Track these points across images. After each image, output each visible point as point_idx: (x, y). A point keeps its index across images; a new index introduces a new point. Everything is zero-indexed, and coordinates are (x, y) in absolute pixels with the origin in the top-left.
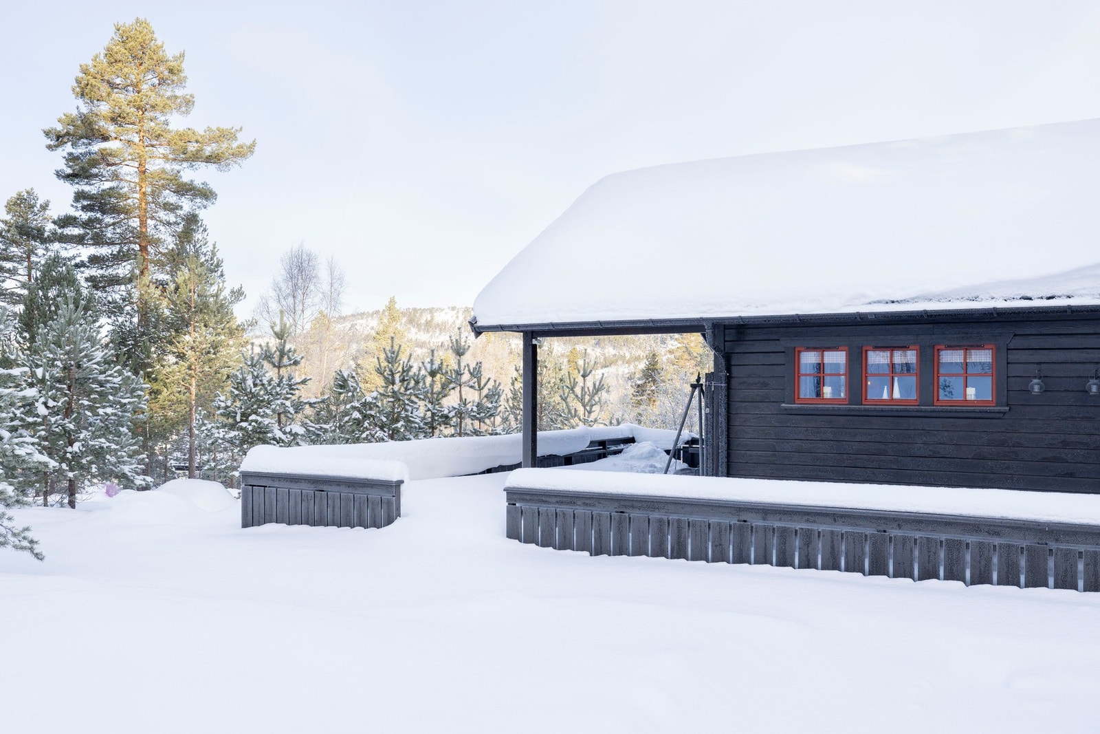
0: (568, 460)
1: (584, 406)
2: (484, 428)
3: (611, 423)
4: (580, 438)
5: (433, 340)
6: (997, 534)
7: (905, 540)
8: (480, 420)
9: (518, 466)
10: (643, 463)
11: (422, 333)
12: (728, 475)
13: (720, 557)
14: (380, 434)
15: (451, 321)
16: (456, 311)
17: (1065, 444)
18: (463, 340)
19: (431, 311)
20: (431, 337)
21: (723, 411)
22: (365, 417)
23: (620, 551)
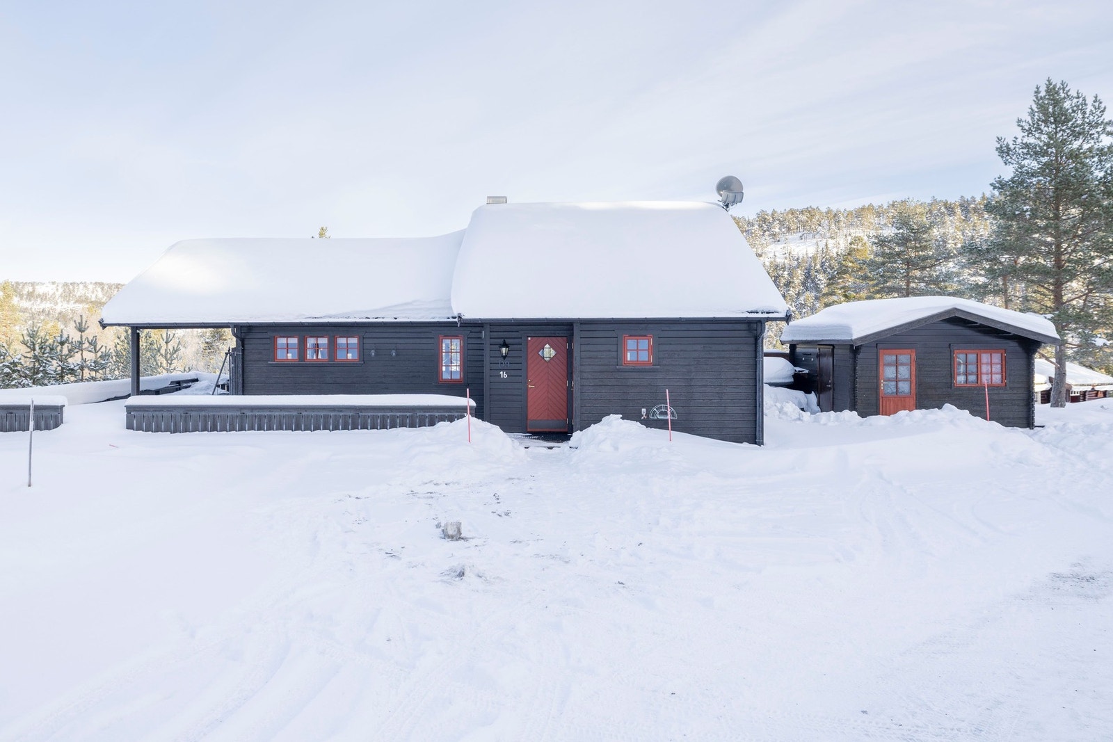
0: (157, 392)
1: (167, 360)
2: (98, 375)
3: (185, 370)
4: (165, 380)
5: (35, 307)
6: (341, 411)
7: (308, 416)
8: (96, 371)
9: (129, 395)
10: (203, 392)
11: (24, 301)
12: (243, 394)
13: (233, 429)
14: (25, 381)
15: (51, 293)
16: (56, 285)
17: (385, 376)
18: (83, 324)
19: (33, 284)
20: (33, 304)
21: (240, 365)
22: (14, 371)
23: (186, 430)
